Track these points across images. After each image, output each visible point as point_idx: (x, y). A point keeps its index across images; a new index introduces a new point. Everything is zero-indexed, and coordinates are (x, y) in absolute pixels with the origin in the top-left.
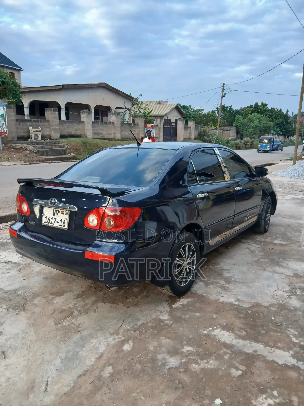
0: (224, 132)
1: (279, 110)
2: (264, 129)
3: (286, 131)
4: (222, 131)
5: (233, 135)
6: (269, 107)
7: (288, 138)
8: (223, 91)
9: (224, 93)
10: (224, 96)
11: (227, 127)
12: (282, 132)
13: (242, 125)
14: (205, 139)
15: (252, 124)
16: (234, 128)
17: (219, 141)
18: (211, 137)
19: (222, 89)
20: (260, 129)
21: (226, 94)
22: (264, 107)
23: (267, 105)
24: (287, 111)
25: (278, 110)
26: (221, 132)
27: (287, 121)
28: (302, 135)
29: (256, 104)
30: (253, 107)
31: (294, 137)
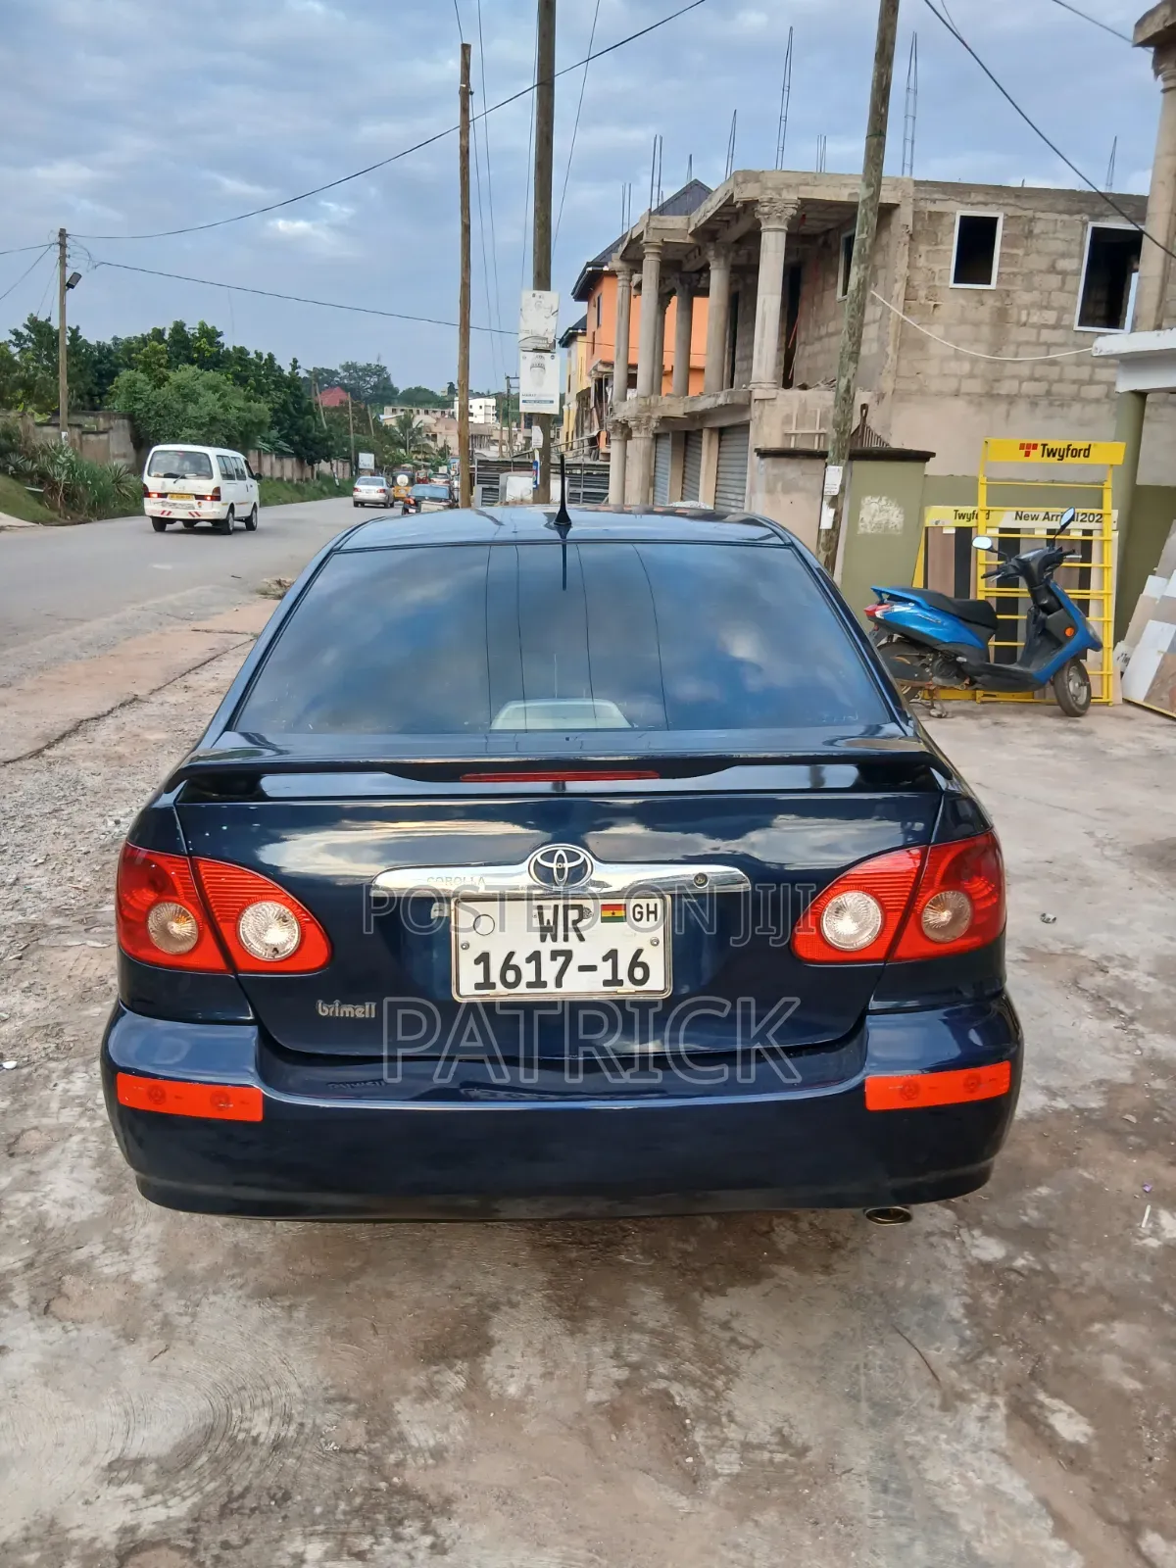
0: (84, 437)
1: (265, 356)
2: (241, 433)
3: (304, 440)
4: (77, 431)
5: (123, 451)
6: (229, 342)
7: (313, 469)
8: (63, 265)
9: (69, 274)
10: (73, 287)
11: (92, 418)
12: (291, 443)
13: (153, 413)
14: (16, 467)
15: (191, 409)
16: (121, 421)
17: (81, 474)
18: (44, 459)
19: (58, 255)
20: (226, 431)
21: (77, 277)
22: (211, 344)
23: (220, 334)
24: (295, 365)
25: (259, 356)
26: (76, 437)
27: (299, 403)
28: (350, 458)
29: (179, 328)
30: (166, 337)
31: (332, 465)
